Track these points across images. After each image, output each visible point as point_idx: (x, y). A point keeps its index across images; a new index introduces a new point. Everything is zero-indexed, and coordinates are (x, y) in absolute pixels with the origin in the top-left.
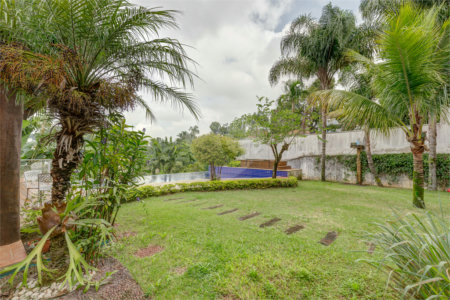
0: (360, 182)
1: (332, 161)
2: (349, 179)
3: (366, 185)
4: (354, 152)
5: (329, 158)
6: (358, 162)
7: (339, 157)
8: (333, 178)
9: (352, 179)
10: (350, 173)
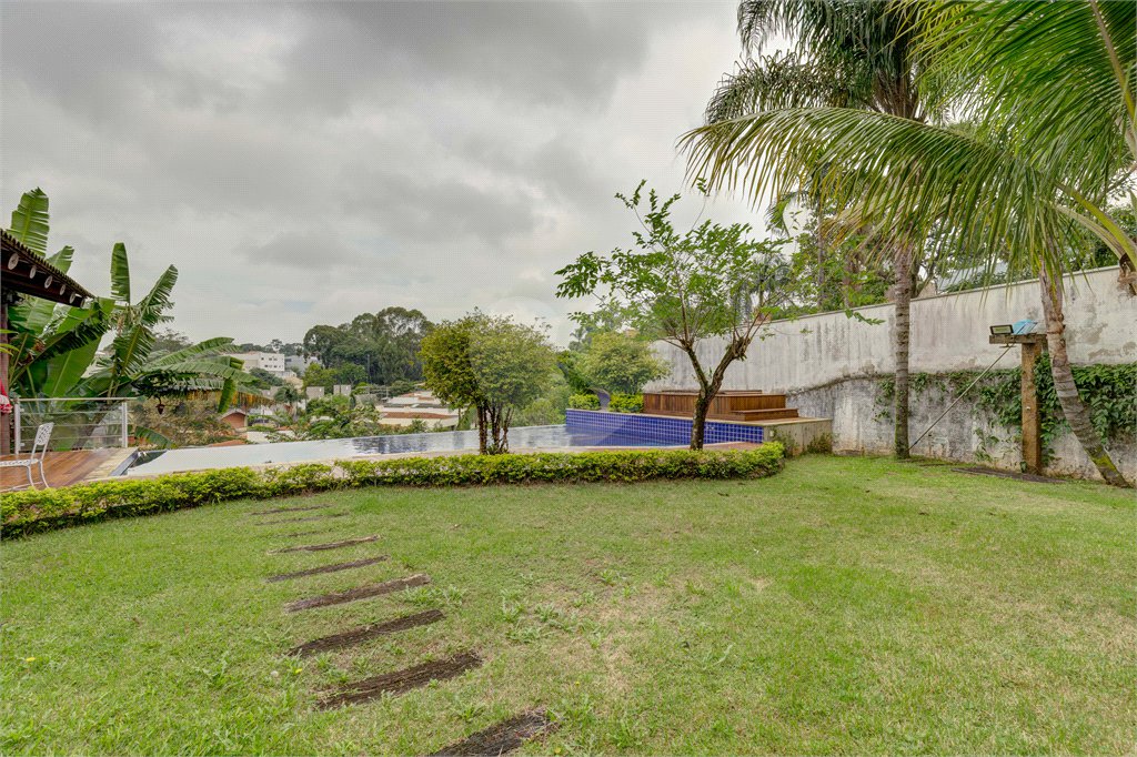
0: (1038, 466)
1: (934, 393)
2: (997, 453)
3: (1059, 477)
4: (1012, 357)
5: (925, 380)
6: (1028, 395)
7: (959, 378)
8: (938, 448)
9: (1007, 453)
10: (999, 432)
